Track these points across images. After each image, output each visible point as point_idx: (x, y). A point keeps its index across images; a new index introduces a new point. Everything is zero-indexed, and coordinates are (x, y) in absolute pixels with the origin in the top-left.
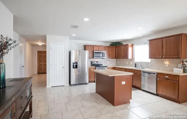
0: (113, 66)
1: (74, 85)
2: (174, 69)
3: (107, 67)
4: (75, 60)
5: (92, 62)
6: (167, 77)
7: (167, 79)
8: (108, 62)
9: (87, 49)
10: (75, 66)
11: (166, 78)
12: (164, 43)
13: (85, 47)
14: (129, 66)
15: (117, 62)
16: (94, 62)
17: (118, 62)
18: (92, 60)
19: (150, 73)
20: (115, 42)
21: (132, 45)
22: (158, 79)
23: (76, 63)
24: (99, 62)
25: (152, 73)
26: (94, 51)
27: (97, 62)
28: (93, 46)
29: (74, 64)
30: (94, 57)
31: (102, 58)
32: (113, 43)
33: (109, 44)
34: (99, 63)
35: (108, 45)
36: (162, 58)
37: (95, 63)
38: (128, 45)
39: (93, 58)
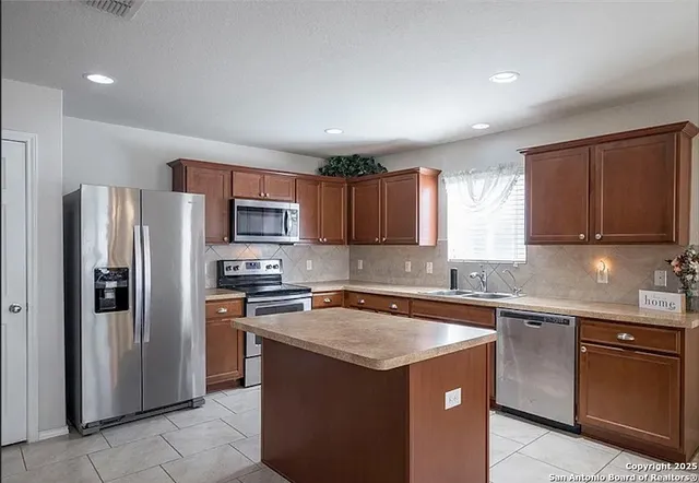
0: (340, 288)
1: (106, 425)
2: (642, 293)
3: (309, 290)
4: (112, 255)
5: (220, 264)
6: (624, 336)
7: (628, 348)
8: (309, 262)
9: (191, 183)
10: (110, 296)
11: (621, 340)
12: (600, 166)
13: (181, 174)
14: (418, 281)
15: (352, 261)
16: (232, 264)
17: (361, 262)
18: (224, 252)
19: (542, 318)
20: (348, 158)
21: (436, 176)
22: (584, 349)
23: (122, 274)
24: (264, 264)
25: (550, 320)
26: (238, 202)
27: (251, 265)
28: (231, 171)
29: (106, 278)
30: (237, 238)
31: (281, 244)
32: (339, 159)
33: (316, 167)
34: (263, 271)
35: (311, 167)
36: (590, 240)
37: (243, 270)
38: (415, 172)
39: (231, 240)
